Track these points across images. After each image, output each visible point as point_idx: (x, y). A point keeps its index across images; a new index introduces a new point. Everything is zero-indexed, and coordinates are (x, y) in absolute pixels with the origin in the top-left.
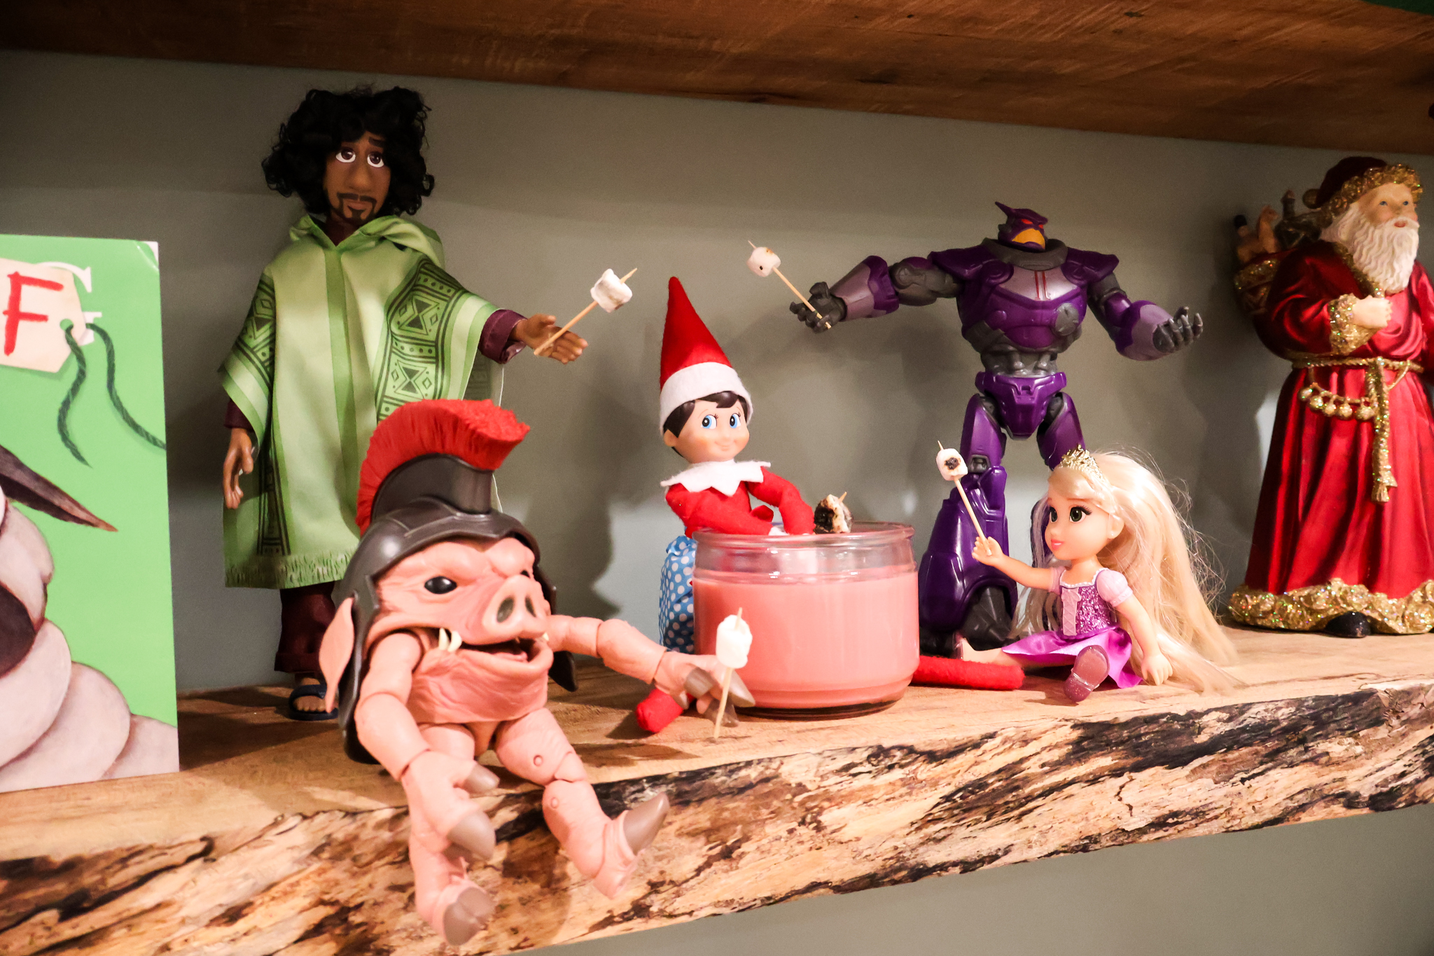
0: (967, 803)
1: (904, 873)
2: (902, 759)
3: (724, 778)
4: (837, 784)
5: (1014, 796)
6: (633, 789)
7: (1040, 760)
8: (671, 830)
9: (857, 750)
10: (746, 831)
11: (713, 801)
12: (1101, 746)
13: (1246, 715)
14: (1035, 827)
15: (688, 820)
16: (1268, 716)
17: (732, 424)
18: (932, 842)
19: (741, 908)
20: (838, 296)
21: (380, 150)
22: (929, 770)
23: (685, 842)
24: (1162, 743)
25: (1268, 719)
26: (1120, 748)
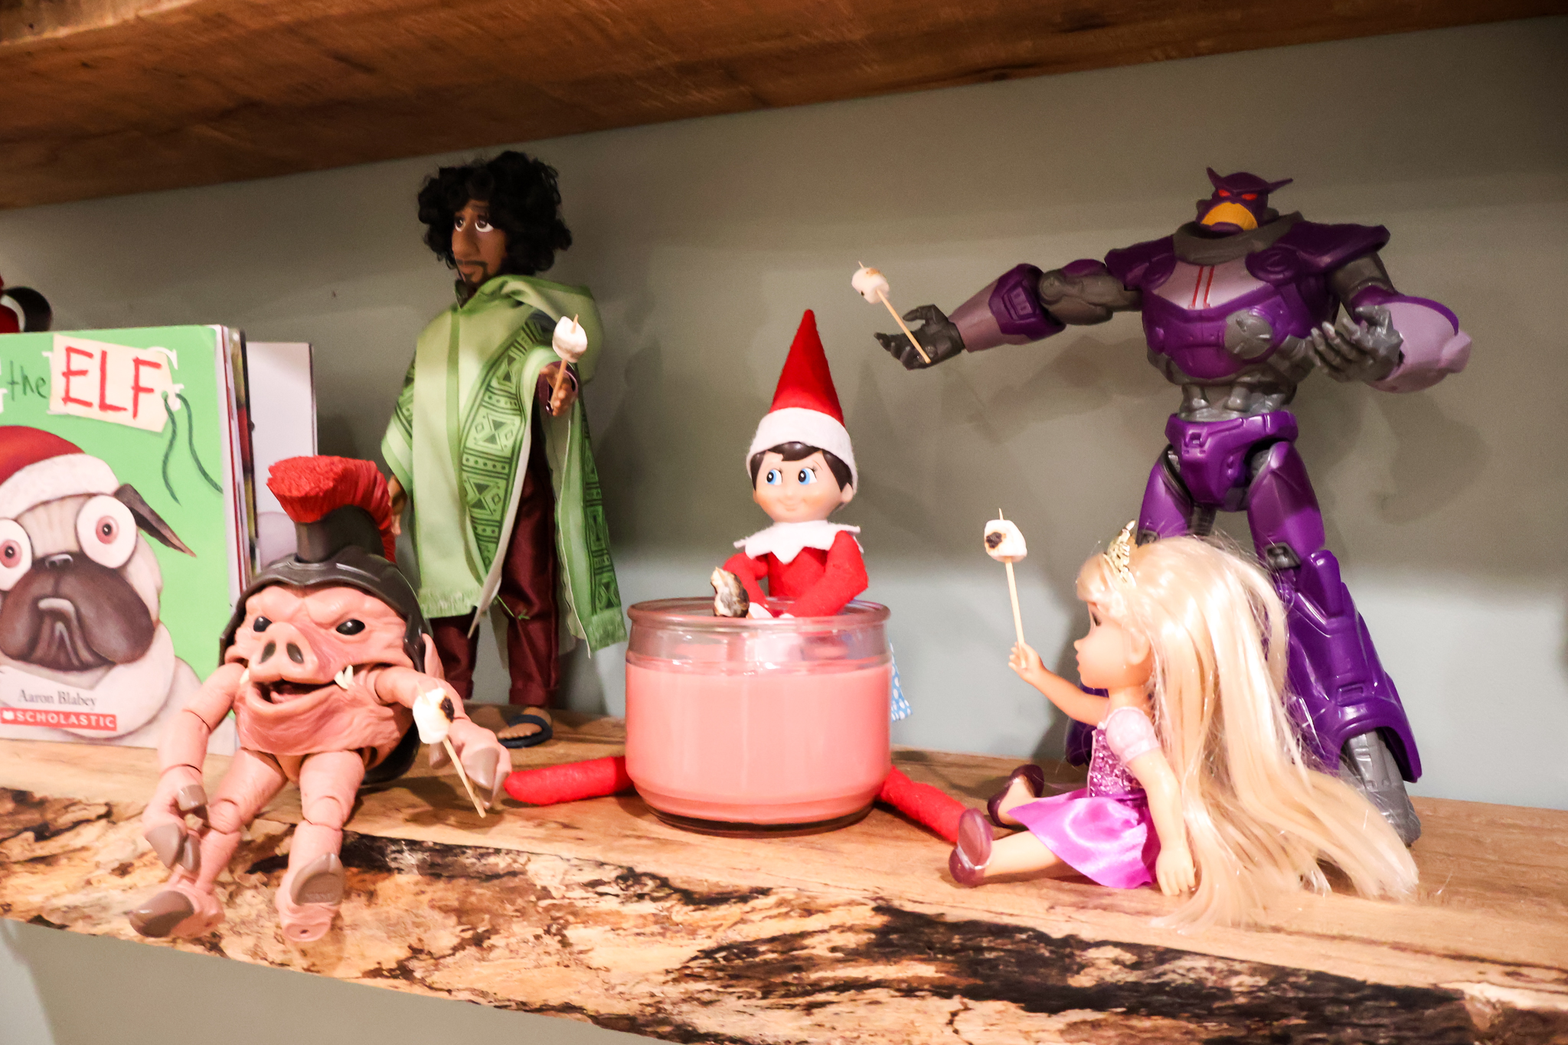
0: (733, 967)
1: (667, 1029)
2: (653, 891)
3: (474, 860)
4: (583, 899)
5: (795, 978)
6: (394, 848)
7: (829, 941)
8: (425, 898)
9: (606, 867)
10: (494, 923)
11: (462, 881)
12: (918, 947)
13: (1167, 967)
14: (834, 1028)
15: (439, 894)
16: (1211, 980)
18: (695, 1002)
19: (497, 1004)
20: (953, 323)
22: (686, 913)
23: (438, 916)
24: (1016, 969)
25: (1210, 984)
26: (949, 958)
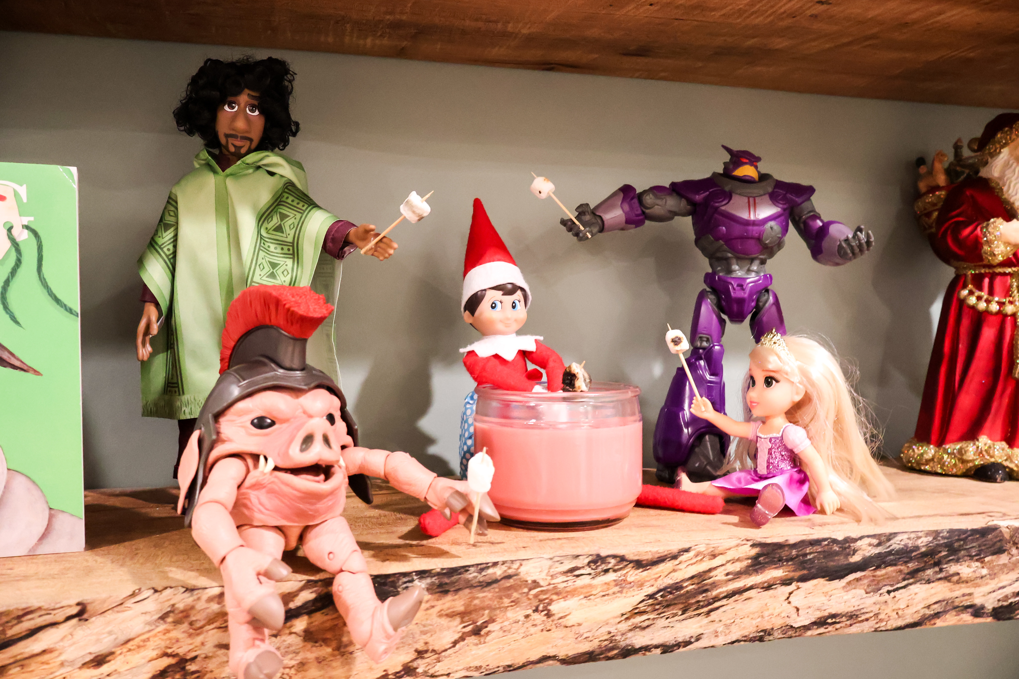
0: (666, 601)
1: (615, 652)
2: (615, 566)
3: (475, 574)
4: (563, 582)
5: (703, 597)
6: (405, 580)
7: (725, 570)
8: (434, 611)
9: (580, 557)
10: (492, 615)
11: (467, 591)
12: (774, 561)
13: (892, 542)
14: (721, 621)
15: (447, 605)
16: (910, 544)
17: (514, 307)
18: (638, 629)
19: (487, 672)
20: (597, 214)
21: (256, 103)
22: (637, 575)
23: (444, 621)
24: (823, 561)
25: (910, 545)
26: (790, 563)
